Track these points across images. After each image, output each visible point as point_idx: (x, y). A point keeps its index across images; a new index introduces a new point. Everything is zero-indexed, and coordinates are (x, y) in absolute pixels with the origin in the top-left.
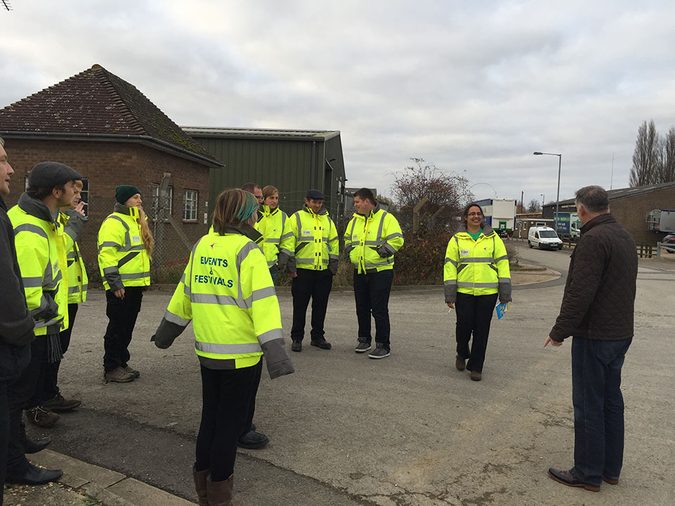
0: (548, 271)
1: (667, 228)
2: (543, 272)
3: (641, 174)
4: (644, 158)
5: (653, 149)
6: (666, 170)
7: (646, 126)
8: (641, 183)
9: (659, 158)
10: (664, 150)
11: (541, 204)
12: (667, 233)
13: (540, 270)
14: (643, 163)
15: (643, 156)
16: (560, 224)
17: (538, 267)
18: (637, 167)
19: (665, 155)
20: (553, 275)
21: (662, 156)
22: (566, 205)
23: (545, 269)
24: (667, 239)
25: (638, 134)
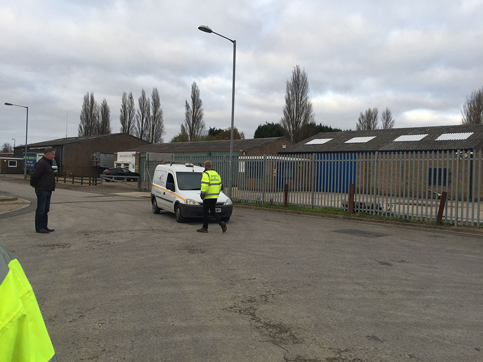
0: (19, 201)
1: (104, 165)
2: (15, 201)
3: (86, 128)
4: (88, 118)
5: (93, 112)
6: (102, 127)
7: (88, 96)
8: (86, 134)
9: (97, 118)
10: (100, 113)
11: (13, 146)
12: (105, 169)
13: (12, 200)
14: (87, 121)
15: (87, 116)
16: (28, 162)
17: (10, 197)
18: (83, 123)
19: (101, 117)
20: (24, 203)
21: (99, 117)
22: (33, 147)
23: (17, 199)
24: (105, 173)
25: (84, 100)
